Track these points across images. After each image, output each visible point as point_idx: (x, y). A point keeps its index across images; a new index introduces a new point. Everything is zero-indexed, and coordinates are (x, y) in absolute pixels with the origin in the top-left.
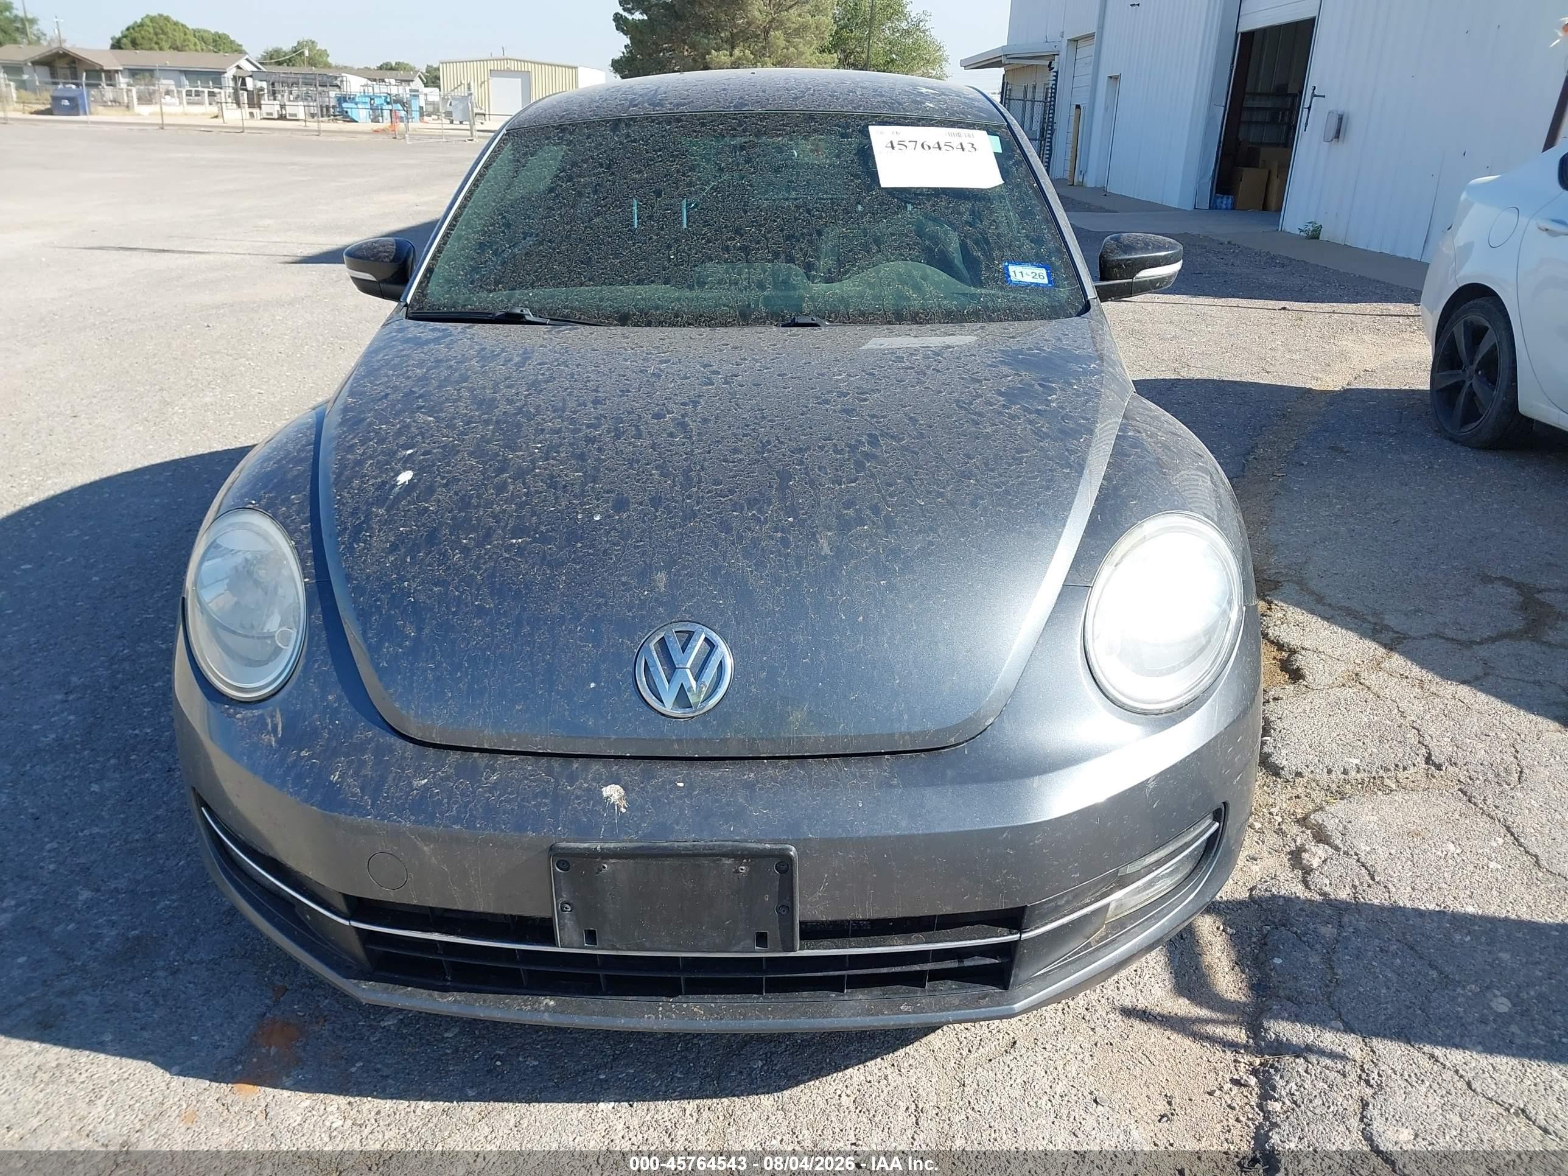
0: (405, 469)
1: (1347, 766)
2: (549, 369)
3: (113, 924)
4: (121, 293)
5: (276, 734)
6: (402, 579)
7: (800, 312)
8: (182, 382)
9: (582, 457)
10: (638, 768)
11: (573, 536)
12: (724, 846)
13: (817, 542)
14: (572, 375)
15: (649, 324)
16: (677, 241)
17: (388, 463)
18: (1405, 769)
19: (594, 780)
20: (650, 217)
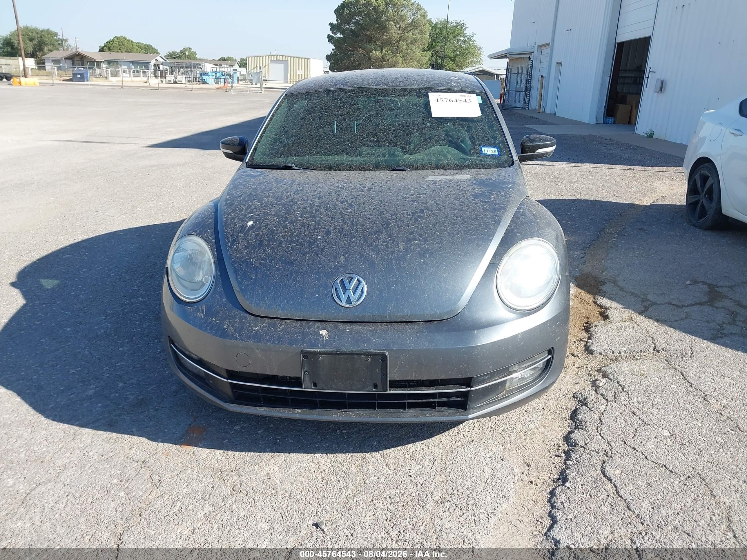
0: (250, 221)
1: (621, 351)
2: (302, 186)
3: (133, 394)
4: (111, 161)
5: (203, 313)
6: (250, 258)
7: (398, 165)
8: (140, 198)
9: (314, 217)
10: (332, 325)
11: (311, 244)
12: (362, 351)
13: (399, 246)
14: (311, 188)
15: (340, 170)
16: (351, 138)
17: (244, 218)
18: (644, 352)
19: (317, 328)
20: (341, 129)
